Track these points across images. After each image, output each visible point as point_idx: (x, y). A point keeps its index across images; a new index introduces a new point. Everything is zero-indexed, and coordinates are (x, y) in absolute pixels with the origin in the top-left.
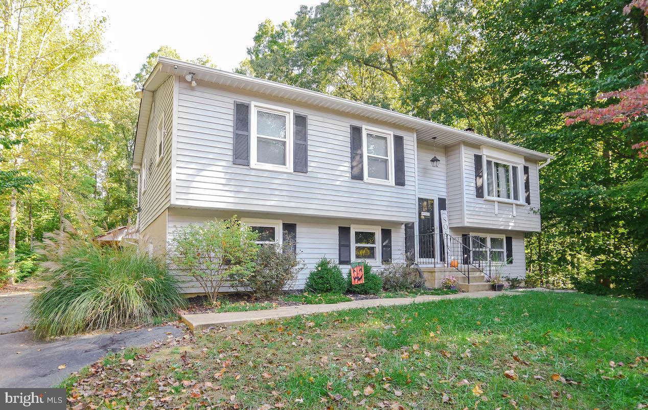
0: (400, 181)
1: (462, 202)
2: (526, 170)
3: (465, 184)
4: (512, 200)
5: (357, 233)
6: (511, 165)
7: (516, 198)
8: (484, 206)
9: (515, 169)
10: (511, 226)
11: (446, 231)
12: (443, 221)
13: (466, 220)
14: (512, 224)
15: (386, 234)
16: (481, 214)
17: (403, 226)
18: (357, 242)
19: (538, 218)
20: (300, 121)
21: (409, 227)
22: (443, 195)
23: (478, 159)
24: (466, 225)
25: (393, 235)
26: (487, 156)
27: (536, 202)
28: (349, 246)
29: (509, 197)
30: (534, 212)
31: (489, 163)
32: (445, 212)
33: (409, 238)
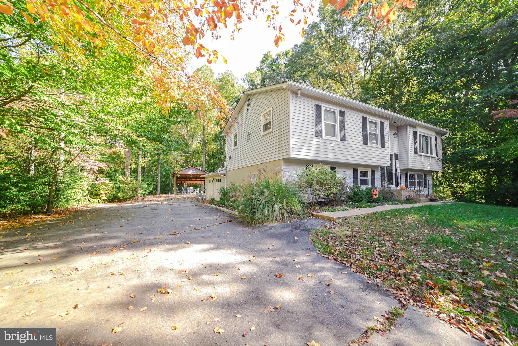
0: (383, 145)
1: (408, 156)
2: (436, 138)
3: (410, 146)
4: (429, 155)
5: (361, 172)
6: (429, 136)
7: (431, 153)
8: (417, 158)
9: (431, 138)
10: (429, 168)
11: (398, 171)
12: (397, 165)
13: (410, 165)
14: (429, 167)
15: (373, 172)
16: (416, 162)
17: (380, 168)
18: (361, 177)
19: (440, 164)
20: (342, 114)
21: (382, 168)
22: (397, 152)
23: (415, 133)
24: (410, 168)
25: (376, 172)
26: (419, 132)
27: (440, 156)
28: (358, 178)
29: (427, 153)
30: (439, 161)
31: (420, 135)
32: (398, 161)
33: (382, 175)
